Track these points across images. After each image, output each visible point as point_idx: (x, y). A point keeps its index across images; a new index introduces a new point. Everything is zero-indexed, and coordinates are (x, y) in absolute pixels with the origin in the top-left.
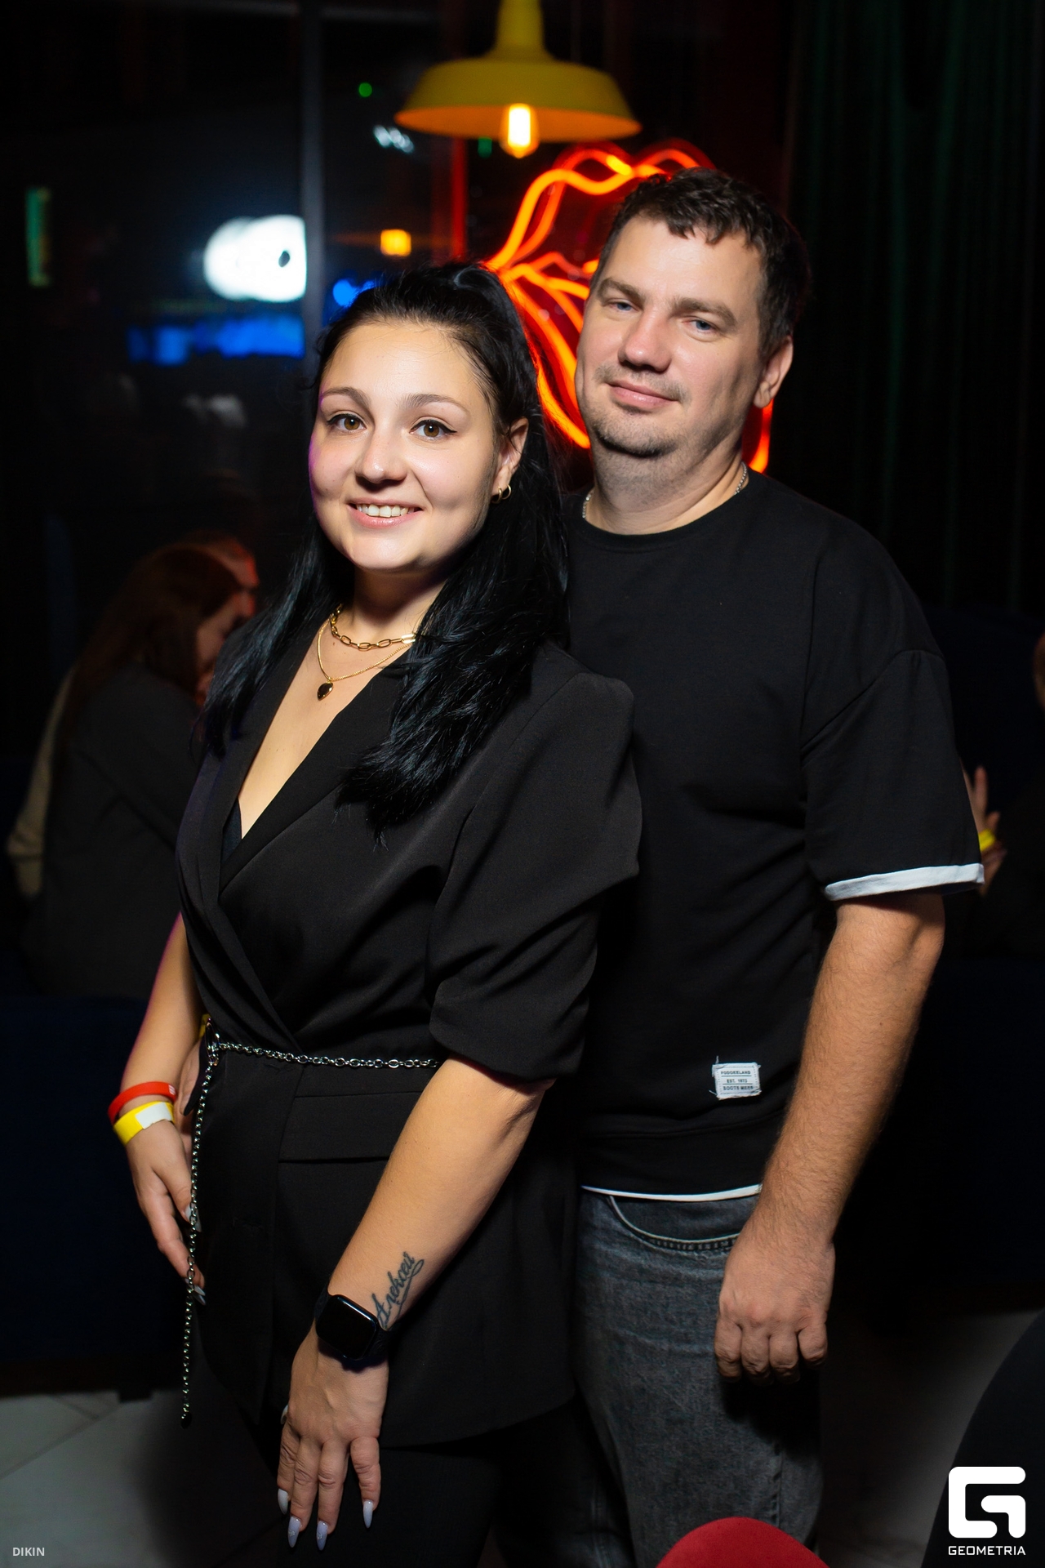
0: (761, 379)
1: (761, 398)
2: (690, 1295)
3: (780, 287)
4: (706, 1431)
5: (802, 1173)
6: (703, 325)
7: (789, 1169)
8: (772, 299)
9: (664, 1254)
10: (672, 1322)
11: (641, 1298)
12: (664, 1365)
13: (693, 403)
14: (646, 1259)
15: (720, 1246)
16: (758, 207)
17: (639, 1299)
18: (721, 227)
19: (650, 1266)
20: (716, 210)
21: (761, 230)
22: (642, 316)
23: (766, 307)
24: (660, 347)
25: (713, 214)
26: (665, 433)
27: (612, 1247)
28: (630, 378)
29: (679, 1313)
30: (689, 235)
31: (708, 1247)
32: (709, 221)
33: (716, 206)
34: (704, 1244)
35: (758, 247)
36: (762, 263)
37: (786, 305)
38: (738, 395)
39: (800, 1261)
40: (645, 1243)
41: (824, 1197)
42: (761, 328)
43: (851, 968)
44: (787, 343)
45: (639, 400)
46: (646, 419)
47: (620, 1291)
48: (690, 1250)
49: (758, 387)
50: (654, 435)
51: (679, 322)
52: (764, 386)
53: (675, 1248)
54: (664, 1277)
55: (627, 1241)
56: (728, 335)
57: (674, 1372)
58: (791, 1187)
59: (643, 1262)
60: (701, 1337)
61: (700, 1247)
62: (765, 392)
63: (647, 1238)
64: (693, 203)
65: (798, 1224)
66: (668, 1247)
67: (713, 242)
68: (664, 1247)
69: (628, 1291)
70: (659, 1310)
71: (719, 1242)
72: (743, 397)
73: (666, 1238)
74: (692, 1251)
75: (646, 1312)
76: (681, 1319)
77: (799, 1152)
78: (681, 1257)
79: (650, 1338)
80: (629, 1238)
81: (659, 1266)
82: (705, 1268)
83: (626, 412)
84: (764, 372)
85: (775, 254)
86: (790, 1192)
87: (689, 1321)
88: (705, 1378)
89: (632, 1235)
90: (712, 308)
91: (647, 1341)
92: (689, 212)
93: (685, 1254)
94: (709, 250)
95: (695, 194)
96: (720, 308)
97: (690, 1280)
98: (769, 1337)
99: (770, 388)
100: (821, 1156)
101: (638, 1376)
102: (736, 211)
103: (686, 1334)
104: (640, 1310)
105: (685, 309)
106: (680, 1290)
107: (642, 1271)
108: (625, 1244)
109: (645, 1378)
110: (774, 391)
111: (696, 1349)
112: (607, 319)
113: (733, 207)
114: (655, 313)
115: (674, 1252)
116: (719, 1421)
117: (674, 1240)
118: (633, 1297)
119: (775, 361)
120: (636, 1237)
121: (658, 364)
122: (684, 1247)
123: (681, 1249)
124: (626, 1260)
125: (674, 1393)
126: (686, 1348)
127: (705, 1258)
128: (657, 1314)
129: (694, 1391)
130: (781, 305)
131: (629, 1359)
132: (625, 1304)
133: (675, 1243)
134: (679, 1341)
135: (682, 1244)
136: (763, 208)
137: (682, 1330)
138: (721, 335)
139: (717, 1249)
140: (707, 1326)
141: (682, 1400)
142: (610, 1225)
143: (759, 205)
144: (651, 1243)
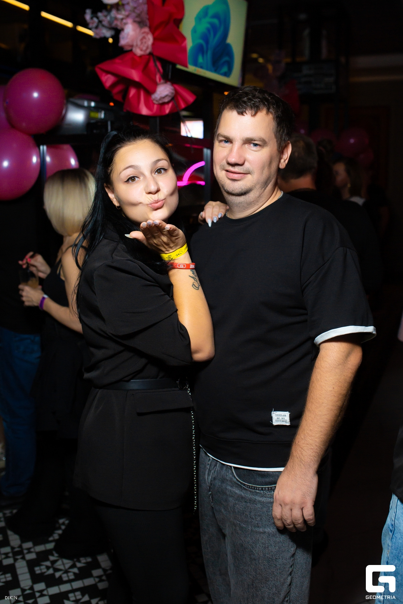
0: (280, 159)
1: (282, 165)
2: (259, 508)
3: (282, 126)
4: (264, 564)
5: (304, 445)
6: (256, 145)
7: (299, 444)
8: (280, 131)
9: (250, 491)
10: (253, 518)
11: (242, 508)
12: (249, 536)
13: (255, 174)
14: (244, 493)
15: (271, 489)
16: (269, 98)
17: (241, 509)
18: (256, 109)
19: (245, 496)
20: (253, 104)
21: (272, 107)
22: (233, 145)
23: (278, 134)
24: (240, 156)
25: (252, 105)
26: (247, 186)
27: (233, 488)
28: (231, 168)
29: (255, 515)
30: (245, 114)
31: (267, 489)
32: (251, 108)
33: (253, 102)
34: (265, 488)
35: (272, 113)
36: (274, 119)
37: (285, 131)
38: (272, 167)
39: (303, 480)
40: (244, 486)
41: (312, 455)
42: (277, 141)
43: (322, 366)
44: (289, 143)
45: (236, 176)
46: (239, 182)
47: (235, 505)
48: (260, 490)
49: (280, 162)
50: (243, 188)
51: (246, 146)
52: (282, 161)
53: (254, 489)
54: (250, 500)
55: (238, 486)
56: (265, 147)
57: (253, 539)
58: (300, 451)
59: (243, 494)
60: (263, 525)
61: (264, 489)
62: (283, 162)
63: (244, 485)
64: (245, 102)
65: (302, 465)
66: (252, 489)
67: (254, 115)
68: (250, 488)
69: (237, 506)
70: (248, 513)
71: (271, 487)
72: (274, 167)
73: (251, 485)
74: (261, 490)
75: (243, 514)
76: (256, 517)
77: (303, 437)
78: (256, 492)
79: (245, 525)
80: (238, 484)
81: (248, 496)
82: (266, 497)
83: (232, 181)
84: (281, 156)
85: (278, 114)
86: (299, 452)
87: (259, 519)
88: (264, 542)
89: (239, 483)
90: (257, 139)
91: (244, 526)
92: (244, 106)
93: (258, 491)
94: (253, 119)
95: (245, 99)
96: (260, 139)
97: (260, 502)
98: (291, 510)
99: (285, 161)
100: (310, 438)
101: (241, 539)
102: (261, 102)
103: (257, 524)
104: (242, 513)
105: (248, 141)
106: (256, 506)
107: (242, 498)
108: (237, 487)
109: (243, 540)
110: (287, 161)
111: (261, 530)
112: (221, 148)
113: (259, 101)
114: (237, 144)
115: (254, 491)
116: (269, 560)
117: (254, 486)
118: (239, 508)
119: (285, 151)
120: (240, 484)
121: (240, 163)
122: (258, 489)
123: (257, 489)
124: (237, 493)
125: (253, 547)
126: (257, 529)
127: (265, 493)
128: (247, 515)
129: (260, 547)
130: (283, 132)
131: (238, 533)
132: (236, 511)
133: (254, 487)
134: (255, 527)
135: (257, 487)
136: (271, 99)
137: (256, 522)
138: (262, 148)
139: (270, 490)
140: (266, 521)
141: (256, 551)
142: (232, 479)
143: (270, 97)
144: (246, 487)
